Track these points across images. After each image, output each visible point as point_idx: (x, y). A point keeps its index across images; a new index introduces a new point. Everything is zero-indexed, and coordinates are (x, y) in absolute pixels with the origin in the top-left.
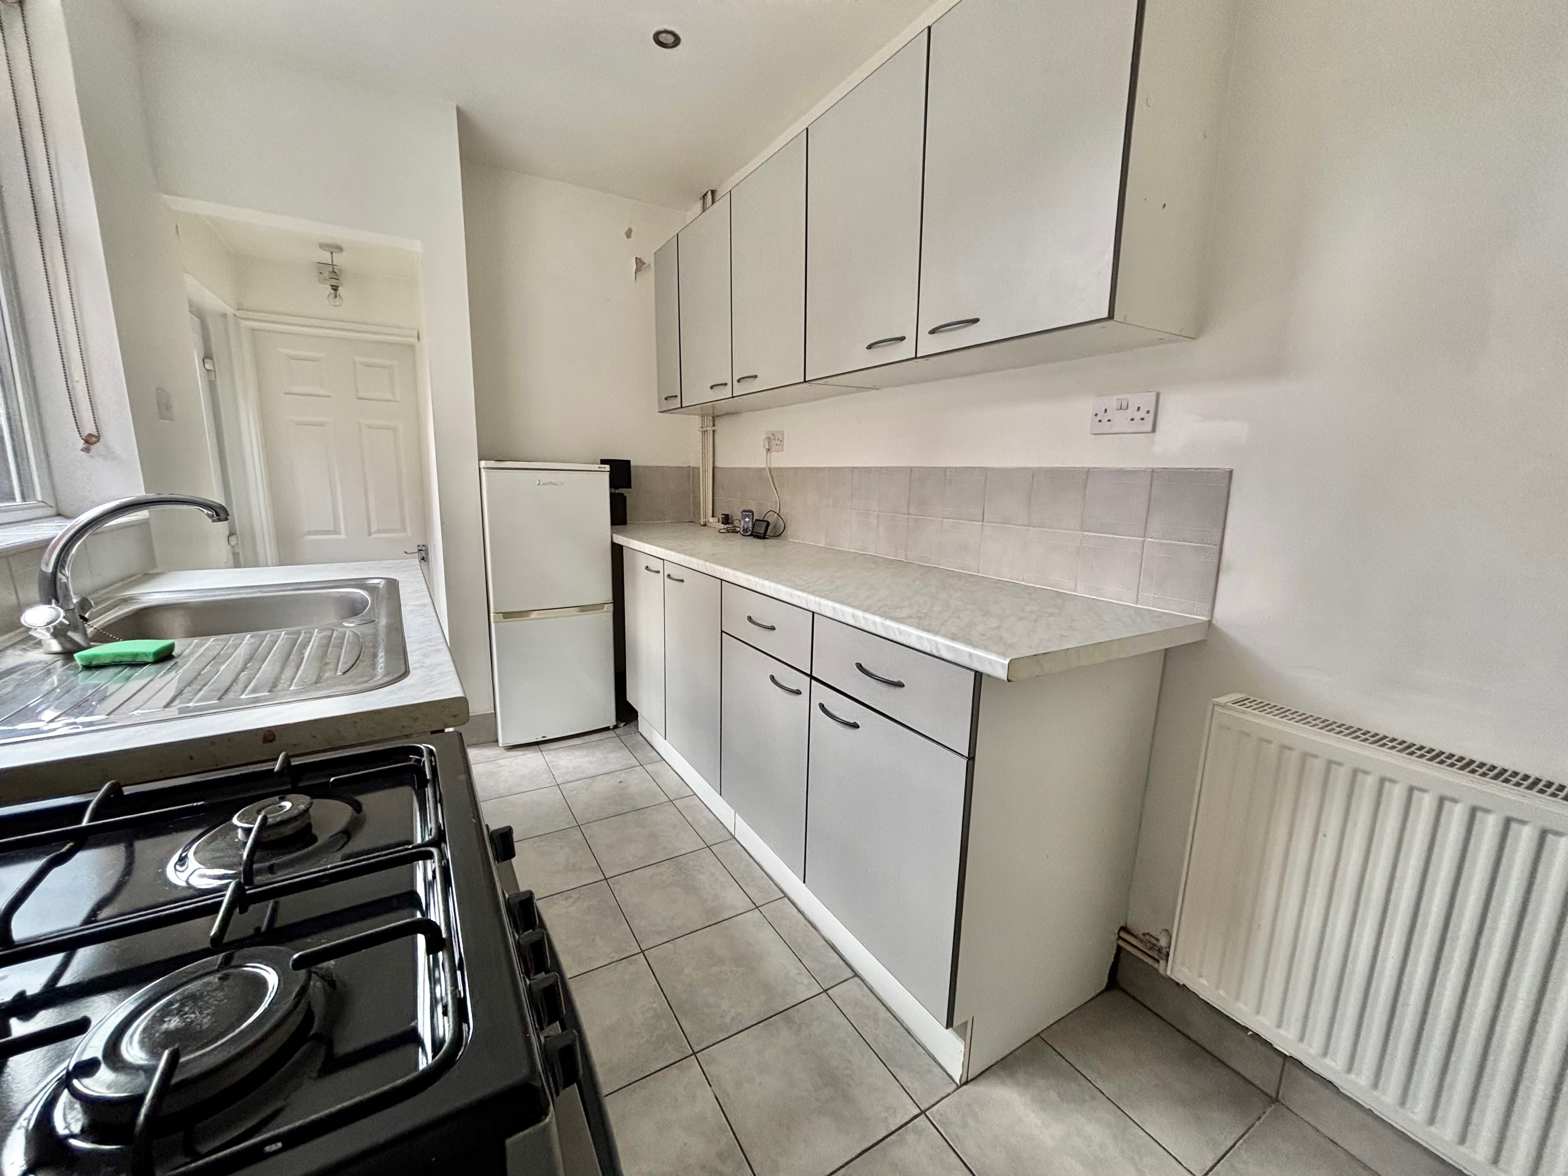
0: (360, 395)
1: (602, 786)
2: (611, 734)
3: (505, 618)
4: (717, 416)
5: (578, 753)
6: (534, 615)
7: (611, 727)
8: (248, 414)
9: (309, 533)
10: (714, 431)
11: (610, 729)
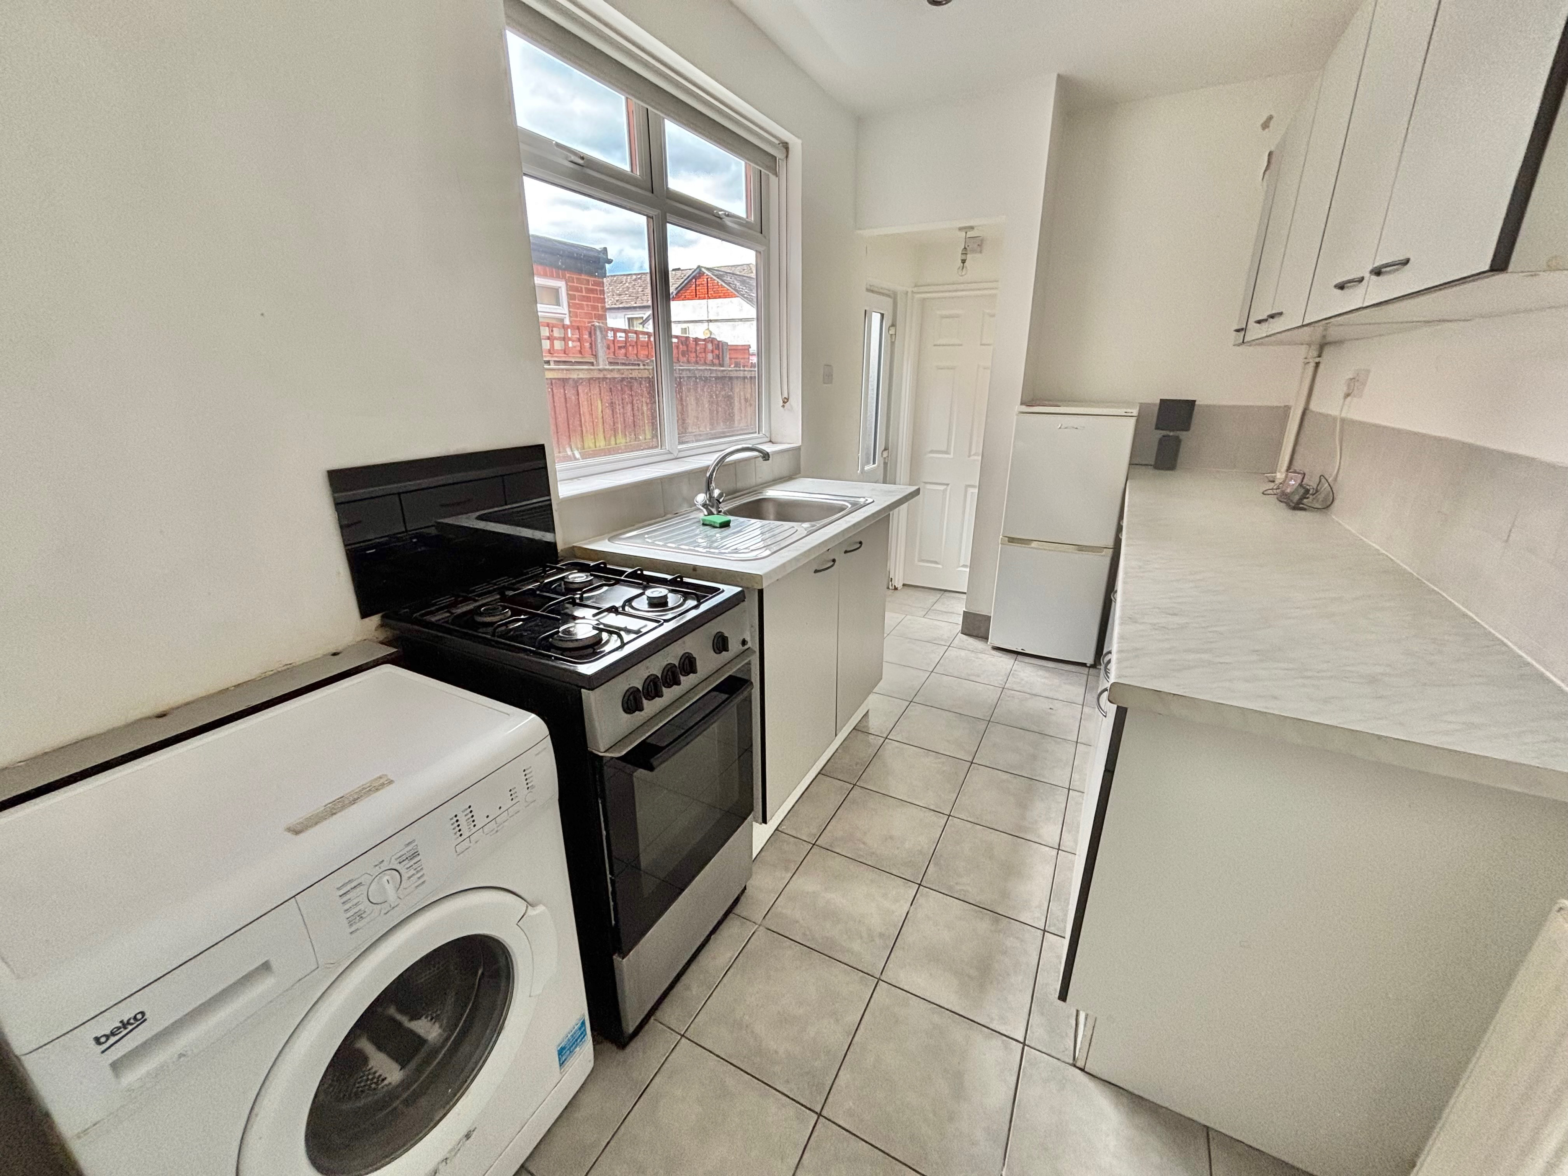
0: (983, 342)
1: (1035, 705)
2: (1085, 670)
3: (1009, 542)
4: (1329, 343)
5: (1041, 673)
6: (1034, 544)
7: (1088, 665)
8: (908, 364)
9: (932, 452)
10: (1317, 364)
11: (1087, 666)
